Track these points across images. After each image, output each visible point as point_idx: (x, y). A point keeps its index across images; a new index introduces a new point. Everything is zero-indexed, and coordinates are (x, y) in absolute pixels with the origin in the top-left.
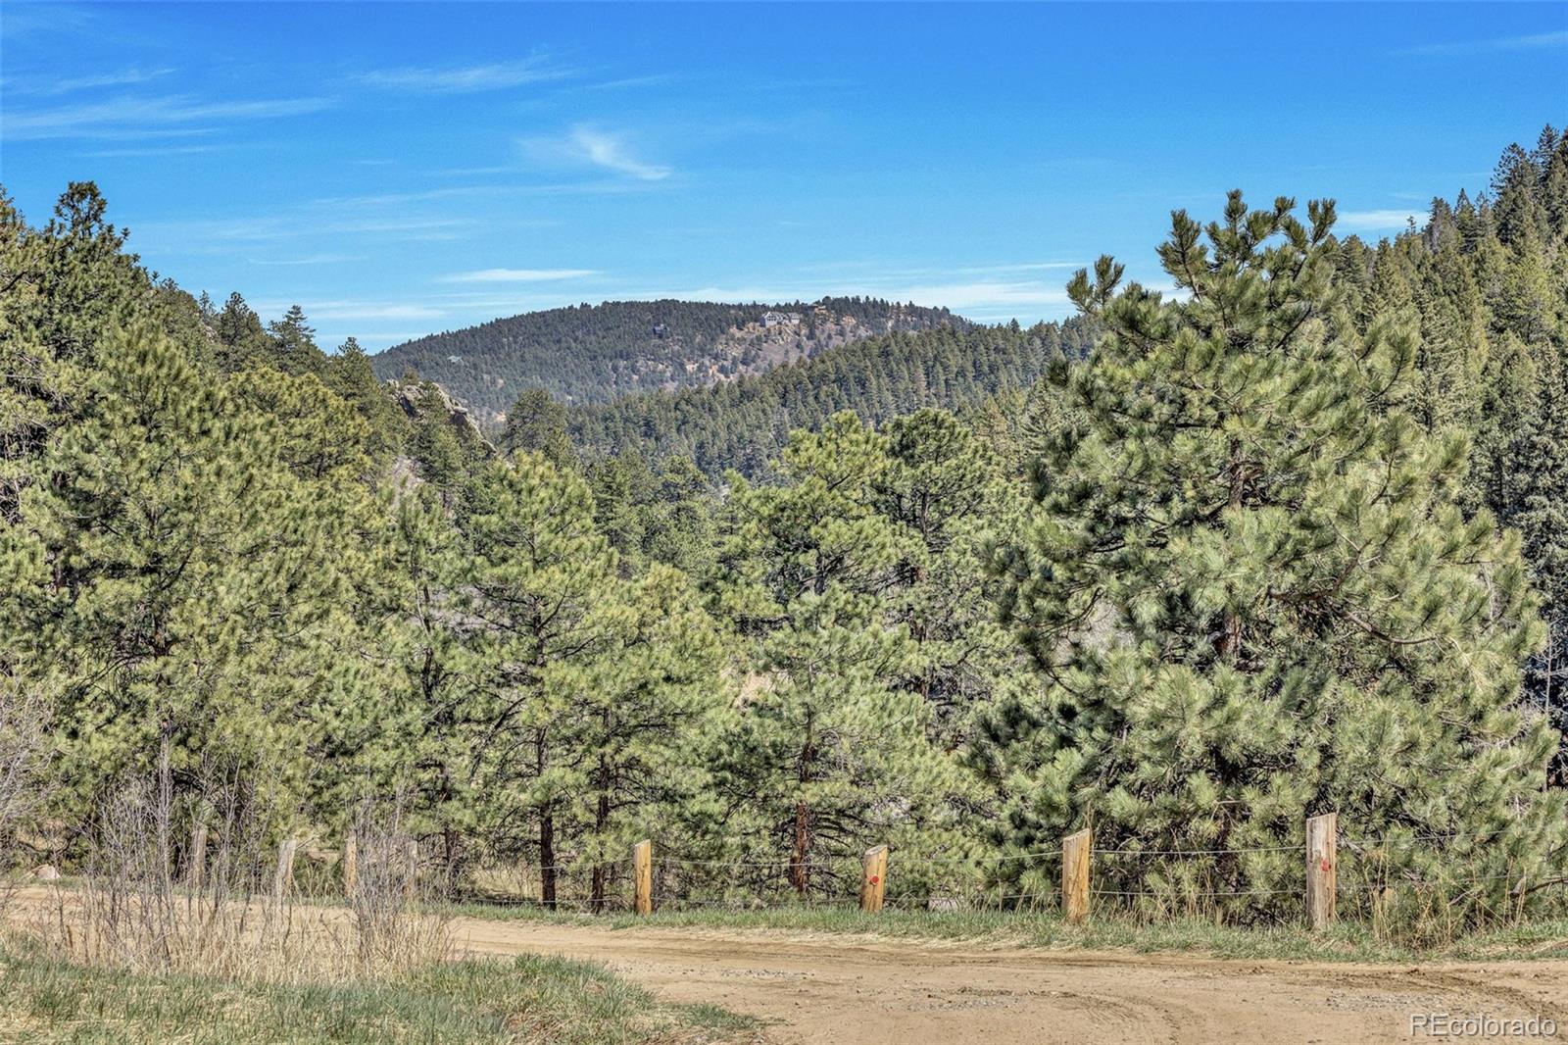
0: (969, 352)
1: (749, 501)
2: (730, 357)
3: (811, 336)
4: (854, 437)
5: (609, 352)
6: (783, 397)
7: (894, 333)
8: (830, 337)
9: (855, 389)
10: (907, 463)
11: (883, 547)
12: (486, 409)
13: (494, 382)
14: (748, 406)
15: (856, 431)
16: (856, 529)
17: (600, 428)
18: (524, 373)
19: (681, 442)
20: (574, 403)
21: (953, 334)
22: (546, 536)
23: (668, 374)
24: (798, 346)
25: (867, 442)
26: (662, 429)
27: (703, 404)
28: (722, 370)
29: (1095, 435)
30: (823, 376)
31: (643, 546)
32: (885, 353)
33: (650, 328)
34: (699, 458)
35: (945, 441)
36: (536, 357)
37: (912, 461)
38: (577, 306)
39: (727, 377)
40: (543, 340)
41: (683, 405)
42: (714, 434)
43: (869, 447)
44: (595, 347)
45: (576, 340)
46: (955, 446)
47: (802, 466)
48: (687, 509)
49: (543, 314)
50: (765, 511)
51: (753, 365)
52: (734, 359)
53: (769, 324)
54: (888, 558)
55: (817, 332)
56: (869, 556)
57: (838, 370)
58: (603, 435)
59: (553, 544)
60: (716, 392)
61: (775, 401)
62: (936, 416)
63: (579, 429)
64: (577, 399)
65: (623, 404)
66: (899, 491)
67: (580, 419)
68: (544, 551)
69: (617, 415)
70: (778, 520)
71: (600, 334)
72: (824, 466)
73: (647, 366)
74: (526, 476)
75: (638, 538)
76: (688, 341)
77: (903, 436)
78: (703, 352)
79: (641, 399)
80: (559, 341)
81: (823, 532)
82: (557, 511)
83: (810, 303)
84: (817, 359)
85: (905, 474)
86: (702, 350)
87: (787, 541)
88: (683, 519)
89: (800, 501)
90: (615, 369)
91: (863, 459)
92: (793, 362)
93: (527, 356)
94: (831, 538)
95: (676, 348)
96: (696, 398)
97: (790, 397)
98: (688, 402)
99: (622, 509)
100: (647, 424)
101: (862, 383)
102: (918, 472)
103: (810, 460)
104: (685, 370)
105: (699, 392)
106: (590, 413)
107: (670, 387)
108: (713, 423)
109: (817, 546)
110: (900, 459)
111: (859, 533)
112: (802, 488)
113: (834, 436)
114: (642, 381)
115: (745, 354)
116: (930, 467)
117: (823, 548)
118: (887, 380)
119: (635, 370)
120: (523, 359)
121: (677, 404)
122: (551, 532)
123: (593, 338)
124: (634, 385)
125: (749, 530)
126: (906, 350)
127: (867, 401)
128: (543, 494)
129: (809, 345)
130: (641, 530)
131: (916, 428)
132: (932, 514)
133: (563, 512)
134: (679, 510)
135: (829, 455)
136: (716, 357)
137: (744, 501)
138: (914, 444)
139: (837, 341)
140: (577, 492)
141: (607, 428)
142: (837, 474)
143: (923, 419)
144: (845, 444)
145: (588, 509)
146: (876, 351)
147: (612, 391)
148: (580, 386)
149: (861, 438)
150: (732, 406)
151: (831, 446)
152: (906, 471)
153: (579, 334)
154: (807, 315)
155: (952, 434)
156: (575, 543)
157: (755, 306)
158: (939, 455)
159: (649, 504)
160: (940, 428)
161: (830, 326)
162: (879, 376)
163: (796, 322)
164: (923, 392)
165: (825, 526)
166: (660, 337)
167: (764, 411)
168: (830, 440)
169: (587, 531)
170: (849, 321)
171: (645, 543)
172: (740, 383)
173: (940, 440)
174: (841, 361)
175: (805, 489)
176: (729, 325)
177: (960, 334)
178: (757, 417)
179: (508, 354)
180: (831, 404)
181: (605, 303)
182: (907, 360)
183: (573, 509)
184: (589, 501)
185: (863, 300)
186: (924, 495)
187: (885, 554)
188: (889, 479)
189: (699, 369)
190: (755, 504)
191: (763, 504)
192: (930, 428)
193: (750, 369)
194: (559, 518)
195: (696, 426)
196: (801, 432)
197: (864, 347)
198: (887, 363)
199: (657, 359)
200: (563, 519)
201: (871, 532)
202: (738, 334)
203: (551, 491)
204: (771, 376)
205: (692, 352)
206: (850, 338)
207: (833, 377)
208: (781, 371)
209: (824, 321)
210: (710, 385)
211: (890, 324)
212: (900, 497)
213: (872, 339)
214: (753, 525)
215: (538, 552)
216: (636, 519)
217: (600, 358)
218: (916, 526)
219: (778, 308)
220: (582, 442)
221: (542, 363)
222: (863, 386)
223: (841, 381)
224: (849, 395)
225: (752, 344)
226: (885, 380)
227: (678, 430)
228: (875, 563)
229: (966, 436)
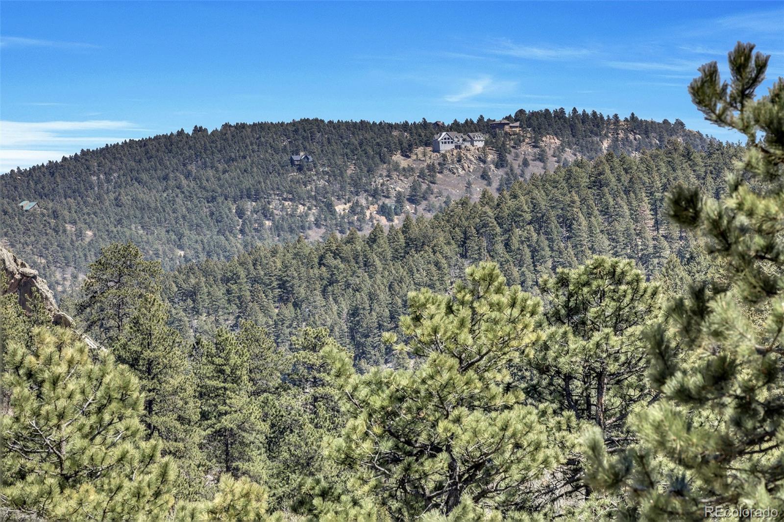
0: (709, 179)
1: (355, 388)
2: (393, 193)
3: (501, 163)
4: (495, 298)
5: (232, 192)
6: (463, 244)
7: (610, 157)
8: (526, 163)
9: (558, 231)
10: (576, 332)
11: (538, 447)
12: (70, 270)
13: (80, 234)
14: (417, 259)
15: (499, 291)
16: (499, 423)
17: (219, 292)
18: (120, 222)
19: (327, 308)
20: (186, 259)
21: (688, 155)
22: (78, 442)
23: (312, 218)
24: (484, 176)
25: (513, 305)
26: (302, 292)
27: (356, 258)
28: (383, 211)
29: (736, 291)
30: (515, 217)
31: (269, 450)
32: (598, 183)
33: (286, 158)
34: (352, 330)
35: (627, 300)
36: (135, 200)
37: (582, 329)
38: (189, 131)
39: (390, 220)
40: (144, 177)
41: (330, 260)
42: (372, 297)
43: (516, 312)
44: (213, 184)
45: (188, 176)
46: (641, 307)
47: (426, 339)
48: (326, 398)
49: (143, 143)
50: (377, 402)
51: (424, 203)
52: (399, 198)
53: (444, 148)
54: (546, 462)
55: (509, 158)
56: (519, 461)
57: (535, 206)
58: (223, 302)
59: (88, 453)
60: (373, 240)
61: (451, 250)
62: (614, 267)
63: (192, 294)
64: (190, 253)
65: (250, 261)
66: (566, 369)
67: (193, 281)
68: (75, 463)
69: (242, 274)
70: (395, 414)
71: (220, 167)
72: (454, 338)
73: (283, 209)
74: (49, 361)
75: (262, 438)
76: (336, 174)
77: (571, 295)
78: (358, 187)
79: (274, 253)
80: (166, 178)
81: (455, 428)
82: (93, 407)
83: (498, 118)
84: (506, 194)
85: (572, 346)
86: (356, 185)
87: (408, 442)
88: (322, 412)
89: (423, 388)
90: (240, 213)
91: (507, 329)
92: (476, 197)
93: (124, 199)
94: (466, 437)
95: (322, 183)
96: (347, 248)
97: (472, 244)
98: (336, 255)
99: (239, 399)
100: (282, 285)
101: (567, 223)
102: (591, 344)
103: (435, 331)
104: (332, 212)
105: (350, 241)
106: (206, 273)
107: (315, 235)
108: (369, 282)
109: (449, 449)
110: (566, 328)
111: (504, 428)
112: (426, 369)
113: (468, 297)
114: (277, 229)
115: (414, 188)
116: (607, 337)
117: (456, 451)
118: (601, 219)
119: (266, 214)
120: (118, 203)
121: (322, 258)
122: (85, 436)
123: (211, 173)
124: (267, 234)
125: (354, 429)
126: (625, 178)
127: (575, 247)
128: (71, 386)
129: (497, 175)
130: (265, 427)
131: (587, 284)
132: (611, 399)
133: (100, 410)
134: (316, 399)
135: (462, 324)
136: (375, 194)
137: (348, 389)
138: (585, 306)
139: (536, 169)
140: (118, 382)
141: (229, 292)
142: (474, 349)
143: (593, 273)
144: (483, 308)
145: (134, 406)
146: (585, 181)
147: (237, 243)
148: (194, 237)
149: (505, 300)
150: (394, 258)
151: (465, 312)
152: (575, 343)
153: (192, 168)
154: (494, 136)
155: (636, 291)
156: (116, 452)
157: (425, 125)
158: (619, 322)
159: (277, 392)
160: (619, 282)
161: (526, 149)
162: (589, 215)
163: (480, 144)
164: (649, 234)
165: (458, 420)
166: (300, 169)
167: (437, 264)
168: (463, 303)
169: (134, 434)
170: (551, 142)
171: (271, 445)
172: (406, 228)
173: (619, 300)
174: (539, 195)
175: (430, 371)
176: (391, 152)
177: (697, 157)
178: (429, 272)
179: (99, 197)
180: (527, 252)
181: (226, 126)
182: (627, 192)
183: (114, 406)
184: (135, 395)
185: (568, 111)
186: (600, 376)
187: (540, 456)
188: (551, 354)
189: (353, 210)
190: (363, 392)
191: (373, 392)
192: (606, 284)
193: (420, 208)
194: (94, 418)
195: (348, 285)
196: (424, 294)
197: (569, 176)
198: (601, 196)
199: (296, 198)
200: (101, 420)
201: (520, 427)
202: (404, 163)
203: (83, 381)
204: (447, 217)
205: (342, 188)
206: (552, 164)
207: (528, 217)
208: (459, 210)
209: (518, 143)
210: (367, 232)
211: (605, 144)
212: (568, 378)
213: (579, 164)
214: (360, 422)
215: (67, 464)
216: (257, 413)
217: (220, 199)
218: (590, 417)
219: (456, 127)
220: (196, 312)
221: (144, 208)
222: (570, 228)
223: (540, 222)
224: (551, 240)
225: (422, 175)
226: (598, 220)
227: (324, 292)
228: (528, 468)
229: (654, 294)
